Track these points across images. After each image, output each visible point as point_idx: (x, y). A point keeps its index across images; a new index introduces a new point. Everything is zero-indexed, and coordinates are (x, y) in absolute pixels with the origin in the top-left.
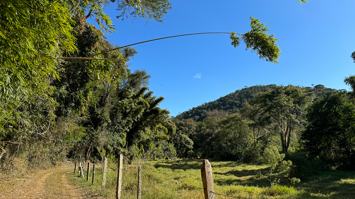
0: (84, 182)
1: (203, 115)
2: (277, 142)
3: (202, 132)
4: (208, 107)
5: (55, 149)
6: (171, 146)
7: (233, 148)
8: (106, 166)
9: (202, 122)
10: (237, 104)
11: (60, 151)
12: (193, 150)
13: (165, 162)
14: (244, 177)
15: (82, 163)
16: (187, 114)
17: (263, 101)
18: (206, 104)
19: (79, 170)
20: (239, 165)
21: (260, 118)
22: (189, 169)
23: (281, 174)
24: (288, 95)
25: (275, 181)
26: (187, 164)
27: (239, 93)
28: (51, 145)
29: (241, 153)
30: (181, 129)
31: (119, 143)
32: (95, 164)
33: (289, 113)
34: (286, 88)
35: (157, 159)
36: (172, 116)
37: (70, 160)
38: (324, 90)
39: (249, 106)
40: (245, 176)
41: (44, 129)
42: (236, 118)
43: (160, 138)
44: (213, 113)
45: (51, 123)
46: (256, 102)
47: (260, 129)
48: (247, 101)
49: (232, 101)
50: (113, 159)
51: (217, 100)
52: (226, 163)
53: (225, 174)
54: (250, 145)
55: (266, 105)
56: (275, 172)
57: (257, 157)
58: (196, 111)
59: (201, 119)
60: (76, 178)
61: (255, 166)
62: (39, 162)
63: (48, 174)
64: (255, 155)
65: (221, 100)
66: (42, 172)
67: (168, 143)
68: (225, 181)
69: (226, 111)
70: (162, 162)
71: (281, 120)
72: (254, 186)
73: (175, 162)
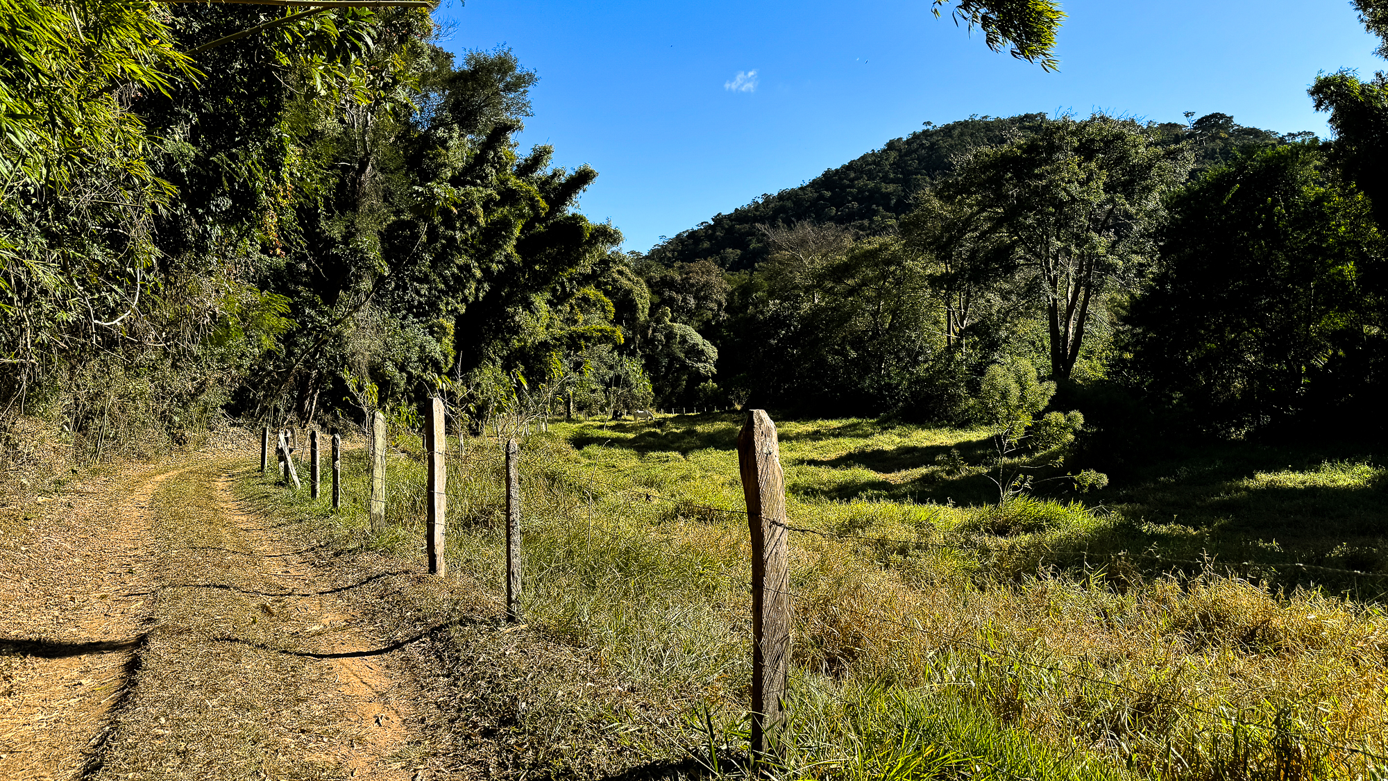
0: (303, 504)
1: (754, 245)
2: (1033, 343)
3: (751, 310)
4: (778, 211)
5: (176, 384)
6: (633, 368)
7: (866, 370)
8: (380, 442)
9: (751, 274)
10: (891, 199)
11: (196, 389)
12: (715, 378)
13: (613, 428)
14: (904, 473)
15: (289, 435)
16: (691, 241)
17: (990, 180)
18: (768, 199)
19: (280, 460)
20: (886, 429)
21: (974, 252)
22: (700, 448)
23: (1038, 458)
24: (1089, 158)
25: (1017, 483)
26: (695, 431)
27: (900, 151)
28: (156, 369)
29: (896, 387)
30: (670, 302)
31: (427, 357)
32: (338, 436)
33: (1087, 231)
34: (1082, 127)
35: (581, 417)
36: (633, 252)
37: (240, 425)
38: (1231, 135)
39: (936, 203)
40: (906, 468)
41: (117, 305)
42: (885, 255)
43: (588, 339)
44: (793, 237)
45: (144, 279)
46: (964, 189)
47: (972, 296)
48: (932, 185)
49: (871, 184)
50: (407, 417)
51: (814, 184)
52: (840, 425)
53: (834, 464)
54: (932, 357)
55: (1001, 198)
56: (1018, 453)
57: (954, 399)
58: (730, 230)
59: (747, 262)
60: (271, 489)
61: (946, 430)
62: (117, 433)
63: (158, 478)
64: (948, 394)
65: (830, 180)
66: (134, 470)
67: (620, 354)
68: (834, 488)
69: (847, 228)
70: (601, 427)
71: (1056, 258)
72: (938, 503)
73: (649, 426)
